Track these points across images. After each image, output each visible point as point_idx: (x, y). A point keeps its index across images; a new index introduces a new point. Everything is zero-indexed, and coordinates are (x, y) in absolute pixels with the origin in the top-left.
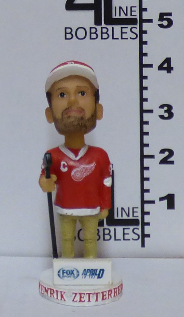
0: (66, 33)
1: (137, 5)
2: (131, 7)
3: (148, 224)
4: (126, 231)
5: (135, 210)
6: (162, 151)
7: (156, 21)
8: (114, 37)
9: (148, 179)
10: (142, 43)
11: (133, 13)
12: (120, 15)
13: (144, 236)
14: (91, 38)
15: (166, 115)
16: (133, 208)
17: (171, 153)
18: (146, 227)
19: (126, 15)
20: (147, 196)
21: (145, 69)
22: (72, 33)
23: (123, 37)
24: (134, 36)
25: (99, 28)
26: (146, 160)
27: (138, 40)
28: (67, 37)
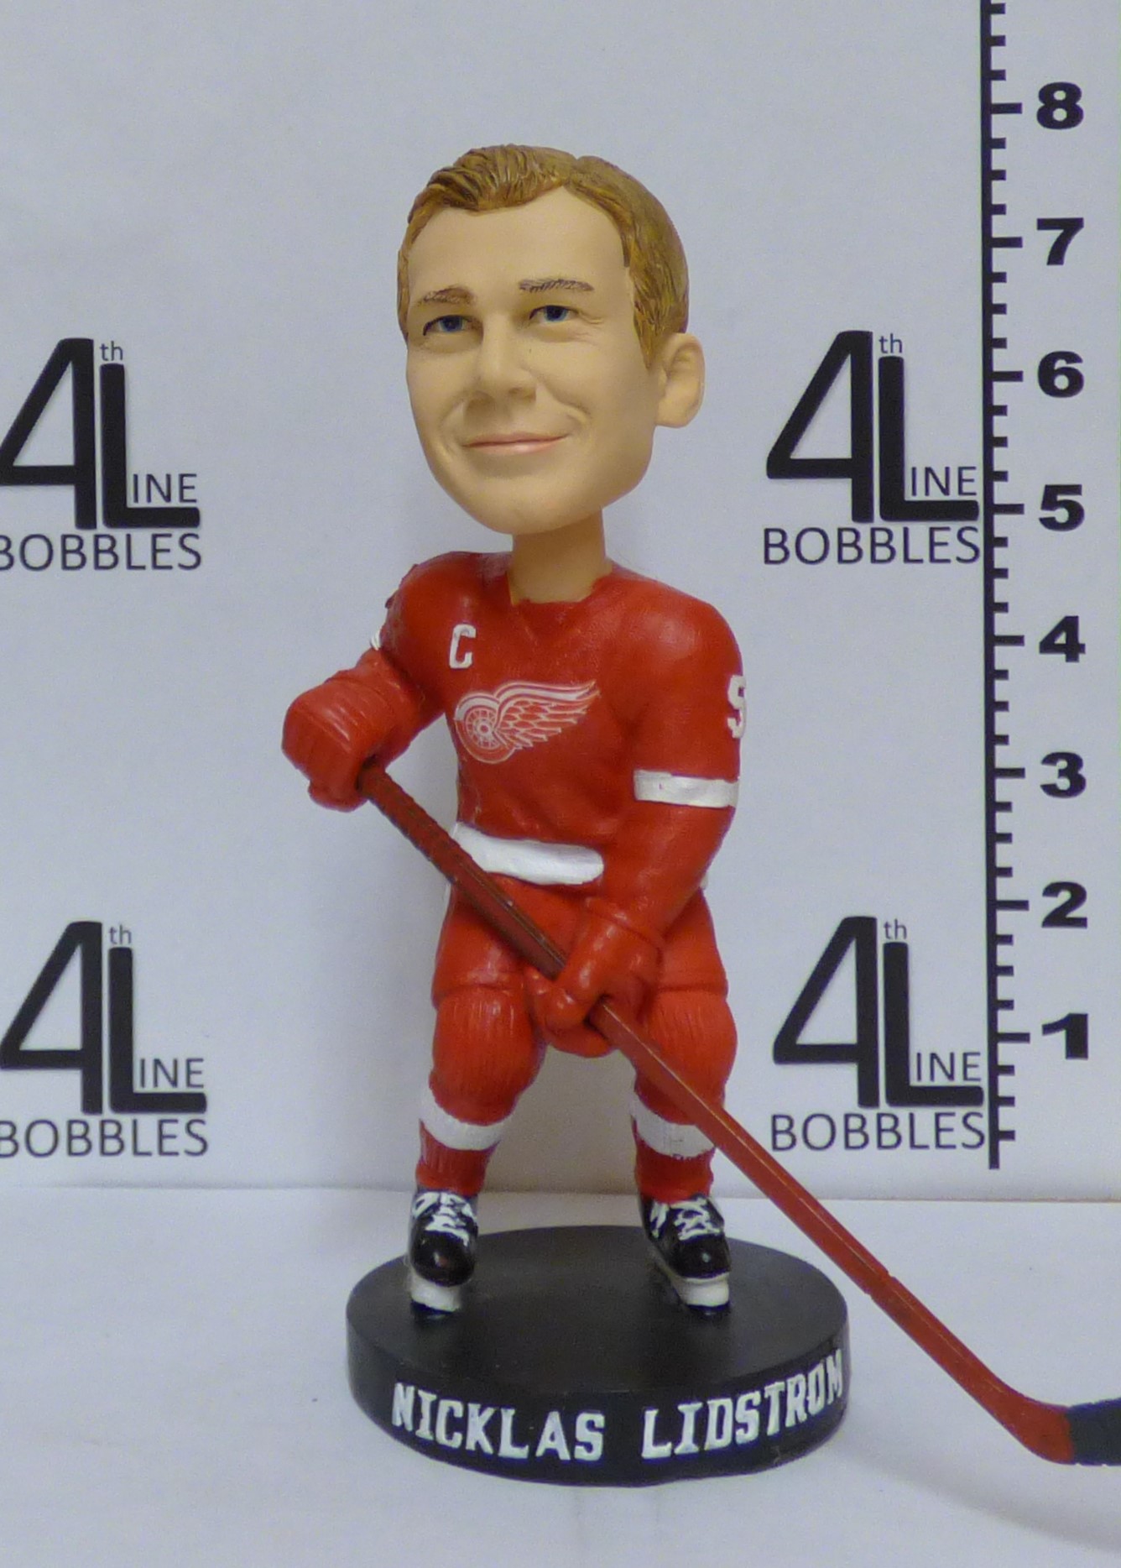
0: (767, 545)
1: (977, 459)
2: (960, 469)
3: (1010, 1101)
4: (945, 1122)
5: (971, 1060)
6: (1052, 890)
7: (1034, 509)
8: (910, 557)
9: (1008, 970)
10: (992, 573)
11: (967, 487)
12: (927, 493)
13: (998, 1135)
14: (840, 560)
15: (1064, 783)
16: (965, 1055)
17: (1078, 894)
18: (1003, 1111)
19: (946, 491)
20: (1007, 1021)
21: (999, 650)
22: (786, 544)
23: (936, 557)
24: (968, 553)
25: (864, 529)
26: (1002, 916)
27: (979, 565)
28: (772, 557)
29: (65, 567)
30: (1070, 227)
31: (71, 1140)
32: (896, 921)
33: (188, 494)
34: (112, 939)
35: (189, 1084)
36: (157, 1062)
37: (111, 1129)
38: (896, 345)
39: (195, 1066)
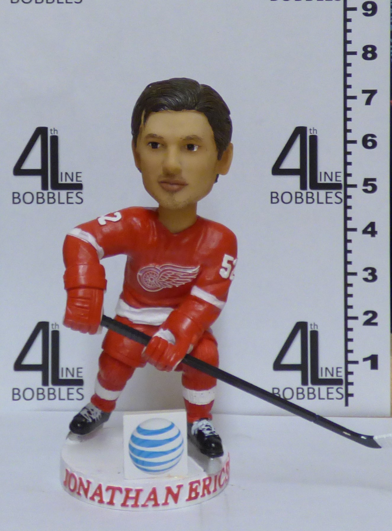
0: (272, 198)
1: (342, 170)
2: (336, 173)
3: (352, 384)
4: (330, 391)
5: (339, 370)
6: (366, 313)
7: (361, 186)
8: (320, 202)
9: (351, 340)
10: (347, 207)
11: (338, 179)
12: (325, 181)
13: (348, 395)
14: (296, 203)
15: (370, 278)
16: (337, 368)
17: (375, 315)
18: (350, 387)
19: (331, 180)
20: (351, 357)
21: (349, 233)
22: (278, 197)
23: (328, 202)
24: (339, 201)
25: (304, 192)
26: (350, 322)
27: (342, 205)
28: (273, 201)
29: (38, 203)
30: (373, 93)
31: (39, 395)
32: (314, 323)
33: (79, 179)
34: (53, 328)
35: (78, 376)
36: (67, 369)
37: (51, 391)
38: (315, 131)
39: (80, 370)
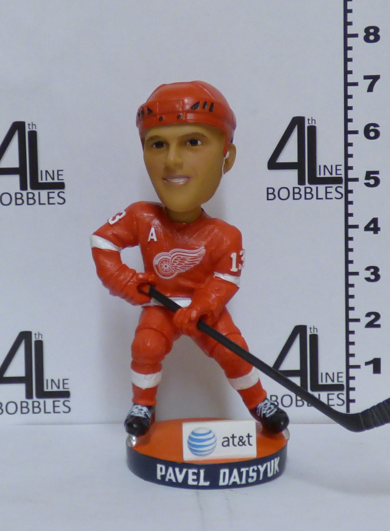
0: (268, 194)
1: (343, 163)
2: (336, 166)
3: (353, 389)
4: (331, 397)
5: (340, 375)
6: (368, 315)
7: (362, 180)
8: (319, 197)
9: (353, 343)
10: (348, 203)
11: (339, 172)
12: (324, 174)
13: (349, 401)
14: (294, 199)
15: (373, 277)
16: (338, 373)
17: (377, 316)
18: (351, 393)
19: (331, 174)
20: (352, 361)
21: (350, 230)
22: (275, 193)
23: (328, 197)
24: (339, 196)
25: (302, 187)
26: (351, 324)
27: (343, 199)
28: (270, 198)
29: (16, 204)
30: (375, 78)
31: (22, 408)
32: (314, 327)
33: (60, 177)
34: (36, 338)
35: (64, 388)
36: (52, 380)
37: (36, 404)
38: (313, 122)
39: (66, 382)
